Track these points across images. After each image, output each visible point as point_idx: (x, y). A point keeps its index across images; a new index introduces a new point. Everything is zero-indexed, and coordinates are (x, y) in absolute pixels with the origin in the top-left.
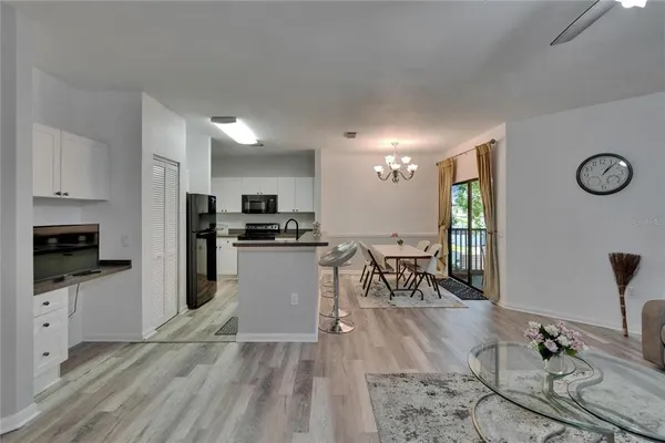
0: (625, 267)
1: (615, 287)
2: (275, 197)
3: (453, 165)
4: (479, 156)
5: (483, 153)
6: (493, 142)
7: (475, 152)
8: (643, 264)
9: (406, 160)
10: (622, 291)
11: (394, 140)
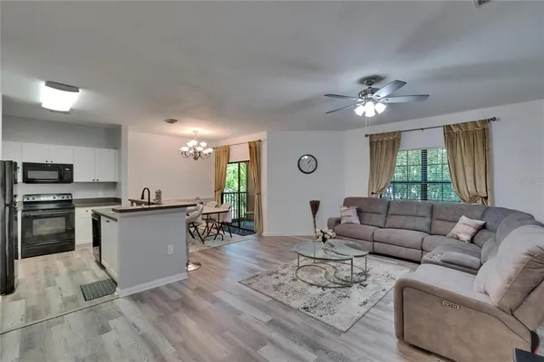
0: (315, 206)
1: (311, 216)
2: (71, 166)
3: (227, 150)
4: (250, 147)
5: (253, 146)
6: (260, 141)
7: (247, 145)
8: (321, 204)
9: (204, 144)
10: (314, 217)
11: (195, 129)
